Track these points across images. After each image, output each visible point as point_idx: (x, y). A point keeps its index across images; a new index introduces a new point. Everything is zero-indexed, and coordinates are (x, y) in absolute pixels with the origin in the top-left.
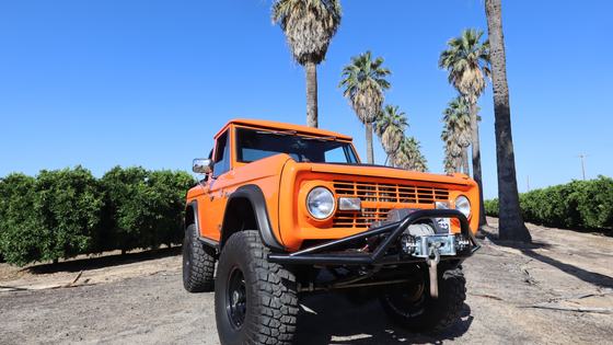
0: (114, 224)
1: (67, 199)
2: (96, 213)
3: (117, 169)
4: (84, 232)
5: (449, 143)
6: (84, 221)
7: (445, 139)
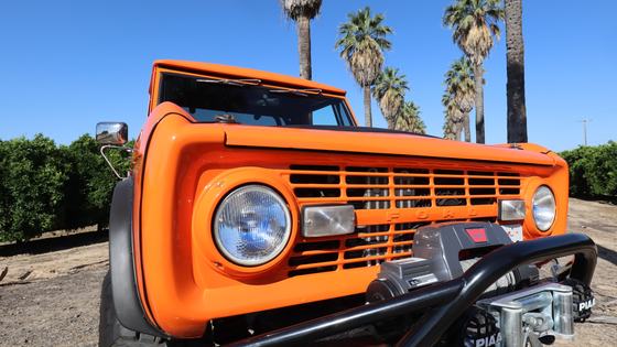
0: (84, 199)
1: (23, 173)
2: (58, 189)
3: (85, 137)
4: (47, 209)
5: (450, 108)
6: (46, 198)
7: (446, 103)
